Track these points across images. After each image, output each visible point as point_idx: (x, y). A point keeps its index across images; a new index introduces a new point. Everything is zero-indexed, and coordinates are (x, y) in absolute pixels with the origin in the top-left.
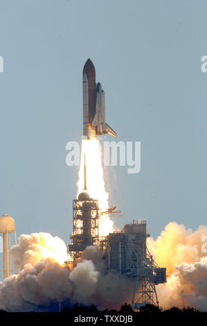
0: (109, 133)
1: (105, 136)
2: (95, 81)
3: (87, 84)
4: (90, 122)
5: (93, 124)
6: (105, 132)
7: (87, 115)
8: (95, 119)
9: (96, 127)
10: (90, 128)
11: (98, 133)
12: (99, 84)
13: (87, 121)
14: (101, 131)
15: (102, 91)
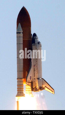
0: (46, 89)
1: (41, 93)
2: (30, 31)
3: (21, 35)
4: (25, 77)
5: (28, 79)
6: (41, 88)
7: (22, 69)
8: (31, 74)
9: (32, 83)
10: (25, 84)
11: (33, 89)
12: (35, 35)
13: (22, 76)
14: (38, 87)
15: (39, 43)
